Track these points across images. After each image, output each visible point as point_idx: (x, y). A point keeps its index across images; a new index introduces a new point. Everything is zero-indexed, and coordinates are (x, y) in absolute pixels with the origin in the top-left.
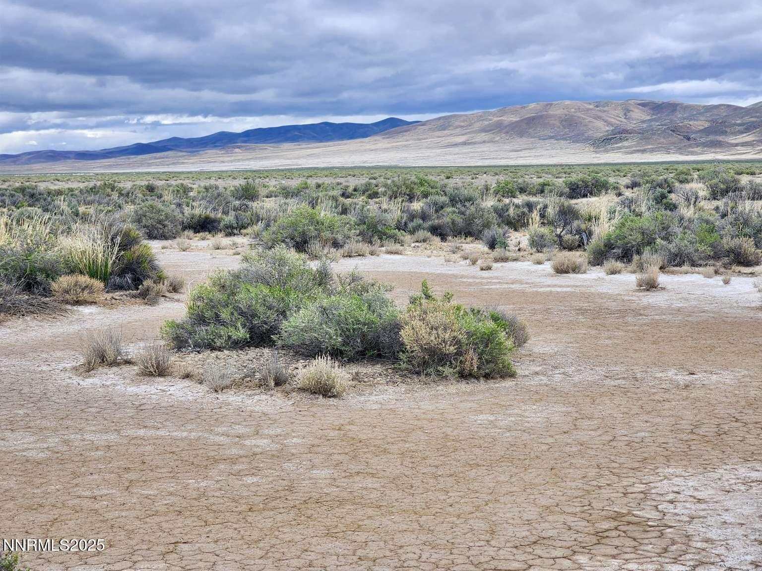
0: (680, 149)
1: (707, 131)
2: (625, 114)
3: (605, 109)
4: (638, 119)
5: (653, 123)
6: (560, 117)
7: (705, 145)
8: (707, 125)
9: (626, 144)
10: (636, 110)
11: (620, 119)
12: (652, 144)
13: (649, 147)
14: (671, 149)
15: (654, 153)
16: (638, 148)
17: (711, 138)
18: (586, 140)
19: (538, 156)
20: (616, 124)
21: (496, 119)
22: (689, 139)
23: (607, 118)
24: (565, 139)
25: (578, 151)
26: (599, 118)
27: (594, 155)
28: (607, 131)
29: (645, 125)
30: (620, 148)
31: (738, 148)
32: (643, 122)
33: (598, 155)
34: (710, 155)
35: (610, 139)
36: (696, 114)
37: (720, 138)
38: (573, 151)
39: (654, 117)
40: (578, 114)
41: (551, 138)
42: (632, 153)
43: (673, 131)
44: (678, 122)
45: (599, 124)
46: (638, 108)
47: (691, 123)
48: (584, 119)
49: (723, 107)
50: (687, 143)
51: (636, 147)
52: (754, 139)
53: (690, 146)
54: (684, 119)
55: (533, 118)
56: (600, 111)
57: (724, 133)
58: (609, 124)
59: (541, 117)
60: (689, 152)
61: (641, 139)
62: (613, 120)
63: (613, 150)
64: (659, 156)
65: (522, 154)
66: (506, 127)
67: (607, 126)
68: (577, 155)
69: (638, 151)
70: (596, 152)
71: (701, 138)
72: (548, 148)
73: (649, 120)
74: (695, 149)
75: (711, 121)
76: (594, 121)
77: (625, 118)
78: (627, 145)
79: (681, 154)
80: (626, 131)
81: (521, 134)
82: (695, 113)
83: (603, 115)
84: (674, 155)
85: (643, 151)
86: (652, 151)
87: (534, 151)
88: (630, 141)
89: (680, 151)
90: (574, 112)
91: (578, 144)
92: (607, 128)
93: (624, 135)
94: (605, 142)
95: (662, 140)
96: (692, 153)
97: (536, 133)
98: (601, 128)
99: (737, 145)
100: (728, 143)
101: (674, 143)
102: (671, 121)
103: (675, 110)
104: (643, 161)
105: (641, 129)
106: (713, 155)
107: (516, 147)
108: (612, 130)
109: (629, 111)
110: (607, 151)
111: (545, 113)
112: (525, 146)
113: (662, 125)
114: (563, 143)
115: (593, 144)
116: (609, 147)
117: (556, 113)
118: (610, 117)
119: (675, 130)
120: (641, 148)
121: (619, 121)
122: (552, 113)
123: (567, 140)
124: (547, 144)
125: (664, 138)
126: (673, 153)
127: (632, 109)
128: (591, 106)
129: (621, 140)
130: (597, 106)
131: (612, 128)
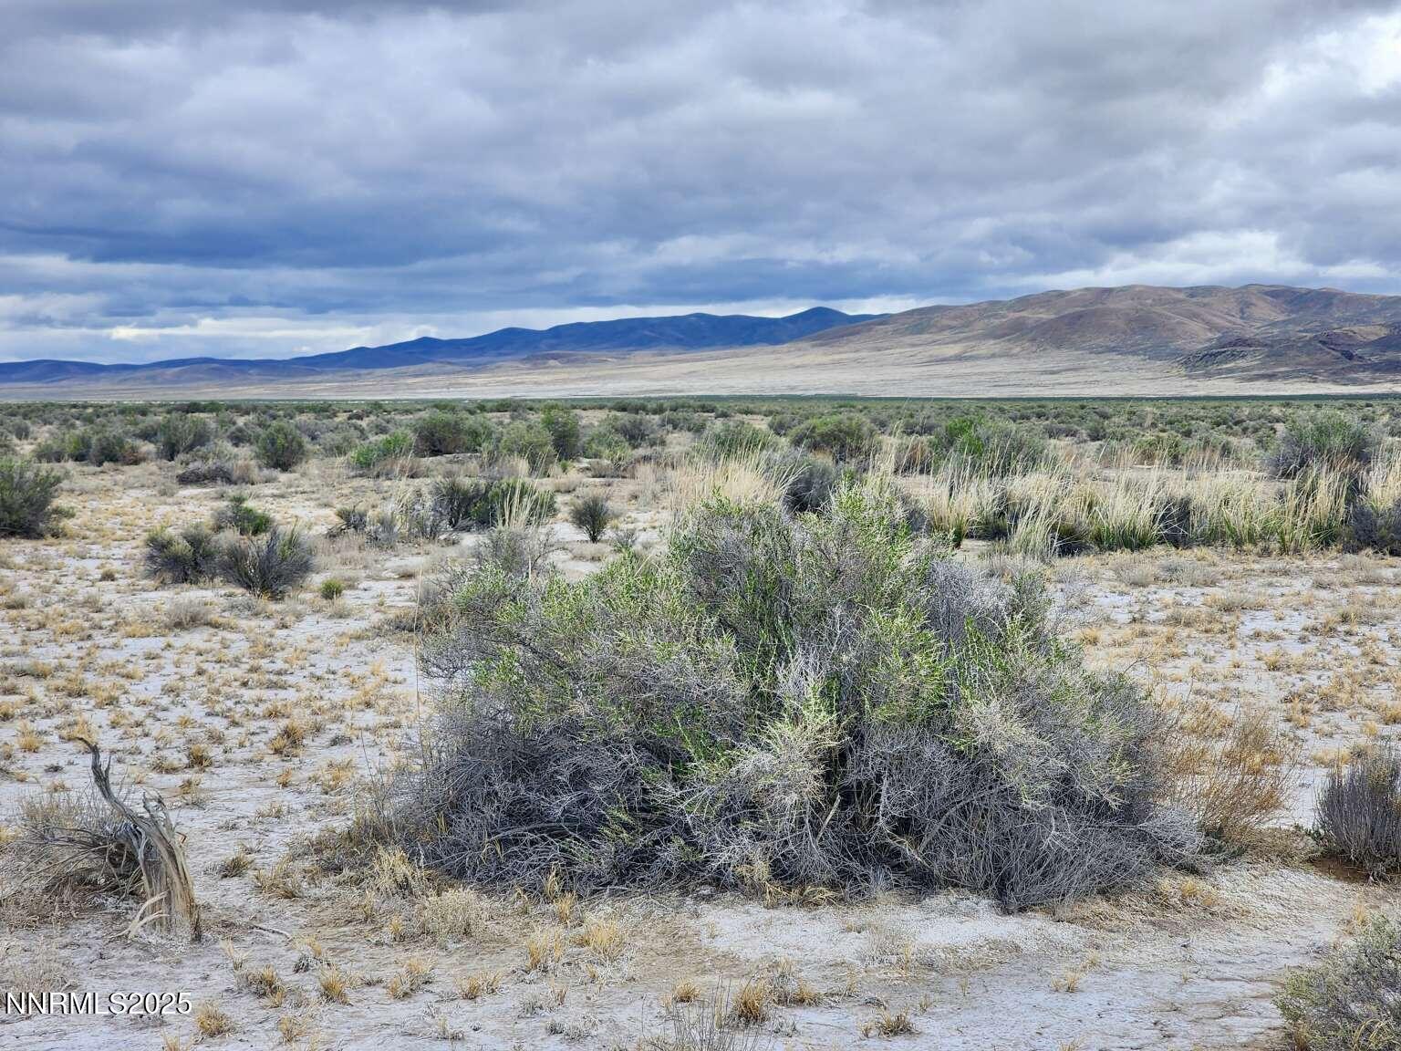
0: (1334, 373)
1: (1384, 344)
2: (1242, 311)
3: (1206, 300)
4: (1264, 320)
5: (1290, 327)
6: (1128, 314)
7: (1376, 368)
8: (1383, 332)
9: (1241, 363)
10: (1261, 304)
11: (1232, 319)
12: (1287, 365)
13: (1282, 369)
14: (1320, 374)
15: (1291, 381)
16: (1262, 372)
17: (1390, 355)
18: (1174, 355)
19: (1091, 383)
20: (1223, 327)
21: (1013, 315)
22: (1350, 357)
23: (1209, 317)
24: (1134, 353)
25: (1159, 375)
26: (1194, 316)
27: (1187, 383)
28: (1210, 340)
29: (1276, 331)
30: (1231, 371)
32: (1274, 324)
33: (1194, 383)
34: (1385, 385)
35: (1215, 355)
36: (1366, 313)
38: (1150, 375)
39: (1294, 316)
40: (1158, 309)
41: (1111, 350)
42: (1251, 379)
43: (1324, 343)
44: (1336, 326)
45: (1195, 326)
46: (1265, 300)
47: (1355, 329)
48: (1168, 318)
50: (1348, 364)
51: (1260, 369)
53: (1352, 369)
54: (1346, 320)
55: (1080, 316)
56: (1197, 304)
58: (1212, 327)
59: (1094, 313)
60: (1349, 379)
61: (1268, 356)
62: (1219, 321)
63: (1219, 374)
64: (1298, 385)
65: (1061, 378)
66: (1032, 329)
67: (1210, 330)
68: (1159, 381)
69: (1263, 377)
70: (1190, 377)
71: (1372, 355)
72: (1107, 368)
73: (1284, 321)
74: (1361, 375)
75: (1390, 326)
76: (1186, 321)
77: (1242, 318)
78: (1243, 365)
79: (1335, 382)
80: (1242, 341)
81: (1059, 343)
82: (1364, 310)
83: (1201, 311)
84: (1322, 385)
85: (1271, 377)
86: (1286, 376)
87: (1083, 373)
88: (1249, 358)
89: (1336, 377)
90: (1151, 305)
91: (1159, 363)
92: (1210, 335)
93: (1239, 349)
94: (1205, 360)
95: (1304, 359)
96: (1354, 382)
97: (1084, 342)
98: (1200, 337)
101: (1324, 364)
102: (1323, 323)
103: (1331, 304)
104: (1270, 393)
105: (1266, 339)
106: (1389, 385)
107: (1050, 366)
108: (1219, 339)
109: (1248, 305)
110: (1208, 375)
111: (1100, 306)
112: (1066, 365)
113: (1306, 331)
114: (1132, 359)
115: (1186, 363)
116: (1213, 368)
117: (1119, 306)
118: (1215, 316)
119: (1328, 342)
120: (1269, 372)
121: (1230, 322)
122: (1112, 306)
123: (1139, 355)
124: (1105, 360)
125: (1308, 354)
126: (1323, 381)
127: (1254, 301)
128: (1182, 296)
129: (1233, 356)
130: (1192, 296)
131: (1219, 335)
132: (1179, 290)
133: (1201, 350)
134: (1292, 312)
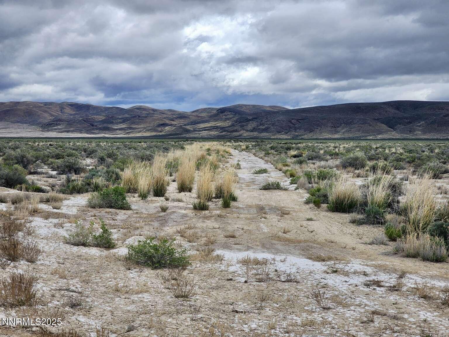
1: (103, 122)
2: (61, 110)
3: (50, 107)
4: (68, 113)
5: (76, 116)
6: (24, 111)
7: (100, 129)
8: (104, 118)
9: (59, 127)
10: (68, 108)
13: (72, 129)
14: (83, 131)
15: (74, 133)
17: (105, 125)
18: (38, 124)
19: (10, 132)
20: (55, 115)
22: (93, 125)
23: (51, 112)
24: (26, 123)
25: (33, 130)
26: (45, 112)
27: (41, 133)
28: (51, 119)
29: (72, 117)
30: (56, 129)
31: (117, 131)
32: (71, 115)
33: (43, 133)
34: (102, 134)
35: (51, 124)
36: (100, 112)
37: (110, 126)
38: (30, 130)
39: (77, 112)
40: (34, 109)
41: (18, 122)
42: (62, 132)
44: (90, 116)
45: (46, 115)
47: (95, 117)
48: (38, 112)
49: (114, 109)
50: (92, 127)
51: (65, 129)
52: (126, 126)
53: (93, 129)
55: (8, 111)
56: (47, 108)
57: (112, 123)
59: (13, 110)
60: (92, 133)
61: (67, 125)
62: (54, 113)
63: (52, 130)
64: (76, 134)
67: (51, 116)
68: (32, 132)
69: (65, 131)
70: (42, 131)
71: (100, 125)
72: (16, 128)
73: (74, 114)
74: (95, 131)
75: (106, 116)
76: (44, 113)
77: (61, 112)
79: (88, 133)
80: (60, 120)
83: (48, 110)
84: (84, 134)
85: (68, 132)
86: (72, 131)
87: (8, 129)
88: (61, 125)
89: (88, 132)
90: (32, 108)
91: (33, 126)
93: (58, 122)
94: (47, 126)
95: (79, 126)
96: (93, 133)
97: (10, 119)
98: (47, 118)
99: (117, 129)
100: (112, 128)
101: (85, 127)
102: (86, 115)
103: (89, 109)
104: (66, 137)
105: (68, 119)
106: (103, 134)
108: (54, 119)
109: (64, 108)
110: (48, 131)
111: (15, 108)
112: (3, 127)
113: (79, 117)
114: (25, 125)
115: (42, 126)
116: (50, 128)
117: (22, 108)
118: (53, 112)
119: (86, 121)
120: (67, 130)
121: (57, 114)
122: (19, 108)
123: (27, 124)
124: (16, 125)
125: (80, 125)
126: (84, 133)
127: (65, 107)
128: (42, 105)
129: (57, 125)
130: (45, 105)
131: (53, 118)
132: (41, 103)
133: (46, 123)
134: (77, 111)
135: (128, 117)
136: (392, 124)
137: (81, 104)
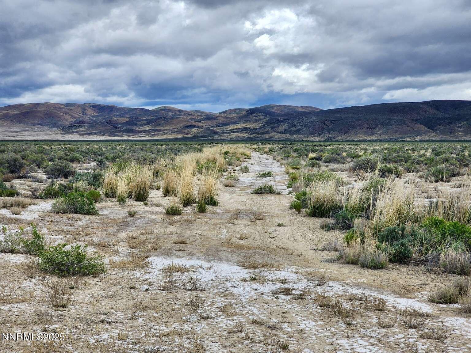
0: (110, 133)
1: (127, 123)
2: (83, 112)
3: (71, 108)
4: (90, 115)
5: (99, 117)
6: (44, 112)
7: (124, 131)
8: (127, 120)
9: (81, 129)
10: (90, 110)
11: (79, 114)
12: (96, 130)
13: (94, 131)
14: (106, 133)
15: (96, 135)
16: (87, 132)
17: (129, 127)
18: (59, 126)
19: (29, 135)
20: (77, 117)
21: (4, 112)
22: (116, 128)
23: (72, 114)
24: (46, 125)
25: (53, 133)
26: (66, 113)
27: (62, 136)
28: (72, 121)
29: (94, 119)
30: (77, 132)
31: (142, 133)
32: (93, 117)
33: (64, 136)
34: (126, 137)
35: (72, 126)
37: (134, 128)
38: (50, 133)
40: (55, 111)
41: (38, 124)
42: (83, 135)
43: (108, 123)
44: (113, 117)
45: (67, 117)
46: (91, 108)
47: (118, 118)
48: (58, 114)
49: (138, 110)
50: (116, 130)
51: (87, 131)
52: (151, 128)
53: (116, 132)
54: (117, 115)
55: (28, 113)
56: (68, 109)
57: (136, 125)
58: (73, 117)
59: (33, 112)
60: (115, 135)
61: (89, 127)
62: (75, 115)
63: (73, 133)
64: (98, 137)
65: (19, 134)
66: (11, 117)
67: (72, 118)
68: (52, 135)
69: (87, 134)
70: (63, 134)
71: (123, 127)
72: (36, 131)
73: (97, 116)
74: (118, 134)
75: (129, 117)
76: (65, 115)
77: (83, 114)
78: (81, 130)
79: (110, 136)
80: (82, 122)
81: (20, 122)
82: (123, 112)
83: (70, 112)
85: (90, 134)
86: (95, 134)
87: (27, 132)
88: (83, 128)
89: (111, 134)
90: (53, 109)
91: (54, 129)
92: (72, 120)
93: (80, 125)
94: (68, 129)
95: (101, 128)
97: (29, 121)
98: (69, 120)
99: (141, 132)
100: (136, 130)
101: (108, 130)
103: (112, 110)
104: (88, 139)
105: (90, 121)
106: (127, 137)
107: (17, 130)
109: (85, 110)
110: (69, 133)
111: (35, 109)
112: (22, 129)
113: (103, 119)
114: (45, 128)
115: (63, 129)
116: (71, 131)
117: (42, 109)
118: (74, 113)
119: (109, 123)
120: (89, 132)
121: (79, 115)
122: (39, 109)
123: (48, 126)
124: (36, 128)
125: (103, 127)
126: (106, 136)
127: (87, 109)
128: (63, 106)
129: (79, 127)
130: (67, 106)
131: (75, 120)
132: (62, 104)
133: (68, 125)
134: (100, 113)
135: (153, 119)
136: (431, 125)
137: (103, 106)
